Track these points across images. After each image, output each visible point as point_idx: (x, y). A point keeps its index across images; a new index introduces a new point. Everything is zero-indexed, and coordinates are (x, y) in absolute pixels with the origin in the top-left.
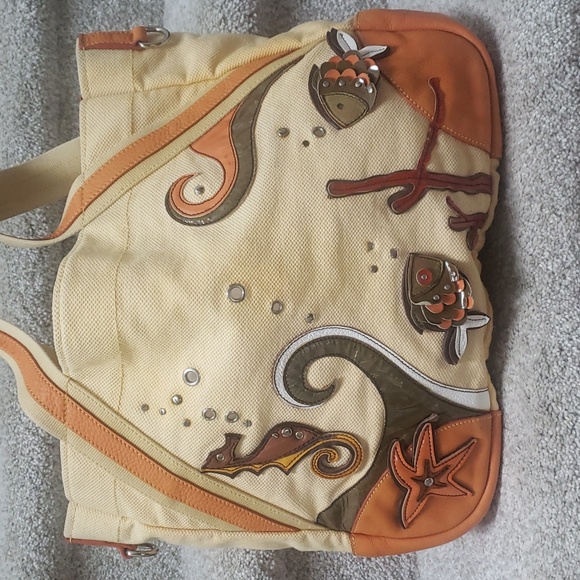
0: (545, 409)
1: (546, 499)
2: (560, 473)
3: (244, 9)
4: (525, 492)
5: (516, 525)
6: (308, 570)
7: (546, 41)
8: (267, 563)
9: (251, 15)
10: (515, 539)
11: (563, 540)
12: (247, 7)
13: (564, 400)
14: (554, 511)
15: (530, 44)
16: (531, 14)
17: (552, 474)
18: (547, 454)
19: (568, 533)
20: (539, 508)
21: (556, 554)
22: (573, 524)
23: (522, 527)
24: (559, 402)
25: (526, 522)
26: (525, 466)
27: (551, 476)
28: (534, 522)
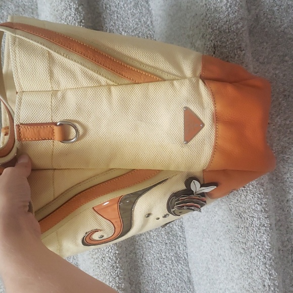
0: (238, 216)
1: (243, 256)
2: (248, 244)
3: (77, 19)
4: (233, 253)
5: (231, 266)
6: (140, 284)
7: (225, 40)
8: (120, 285)
9: (81, 22)
10: (231, 273)
11: (252, 274)
12: (79, 18)
13: (247, 211)
14: (247, 262)
15: (217, 41)
16: (216, 27)
17: (244, 245)
18: (241, 236)
19: (254, 271)
20: (240, 260)
21: (250, 280)
22: (256, 267)
23: (233, 267)
24: (245, 212)
25: (235, 265)
26: (232, 241)
27: (244, 246)
28: (238, 266)
